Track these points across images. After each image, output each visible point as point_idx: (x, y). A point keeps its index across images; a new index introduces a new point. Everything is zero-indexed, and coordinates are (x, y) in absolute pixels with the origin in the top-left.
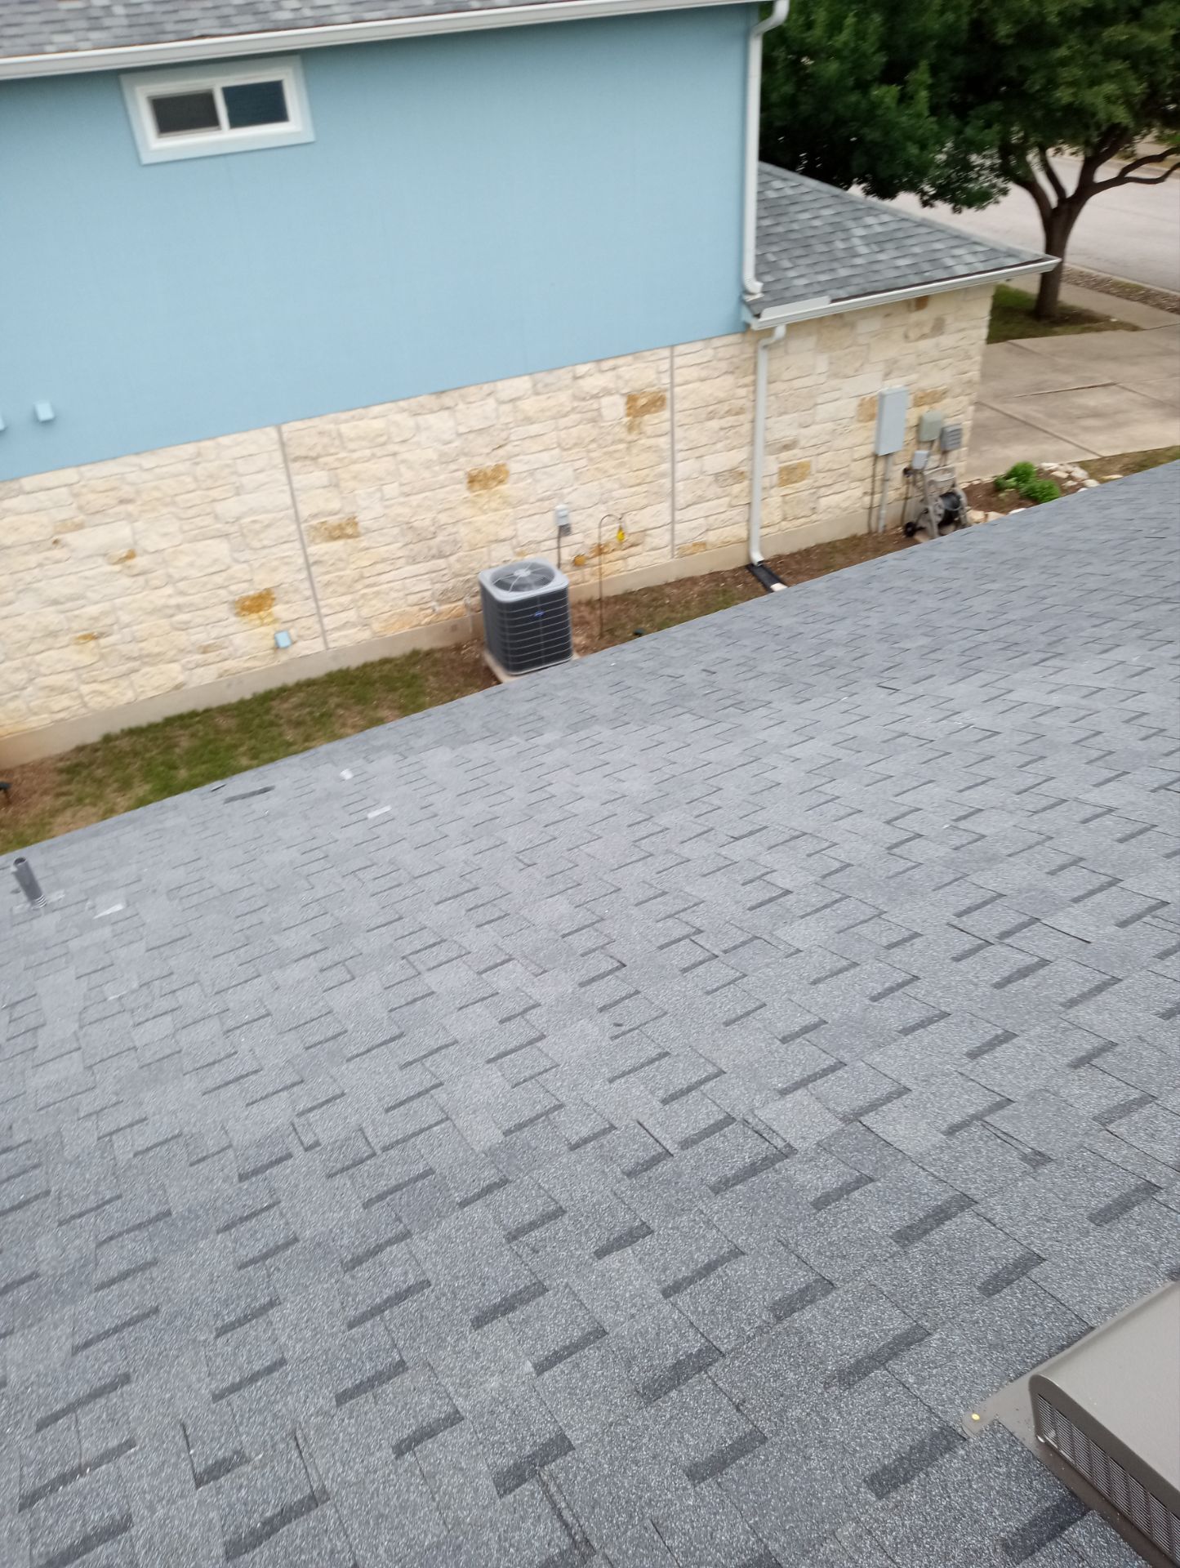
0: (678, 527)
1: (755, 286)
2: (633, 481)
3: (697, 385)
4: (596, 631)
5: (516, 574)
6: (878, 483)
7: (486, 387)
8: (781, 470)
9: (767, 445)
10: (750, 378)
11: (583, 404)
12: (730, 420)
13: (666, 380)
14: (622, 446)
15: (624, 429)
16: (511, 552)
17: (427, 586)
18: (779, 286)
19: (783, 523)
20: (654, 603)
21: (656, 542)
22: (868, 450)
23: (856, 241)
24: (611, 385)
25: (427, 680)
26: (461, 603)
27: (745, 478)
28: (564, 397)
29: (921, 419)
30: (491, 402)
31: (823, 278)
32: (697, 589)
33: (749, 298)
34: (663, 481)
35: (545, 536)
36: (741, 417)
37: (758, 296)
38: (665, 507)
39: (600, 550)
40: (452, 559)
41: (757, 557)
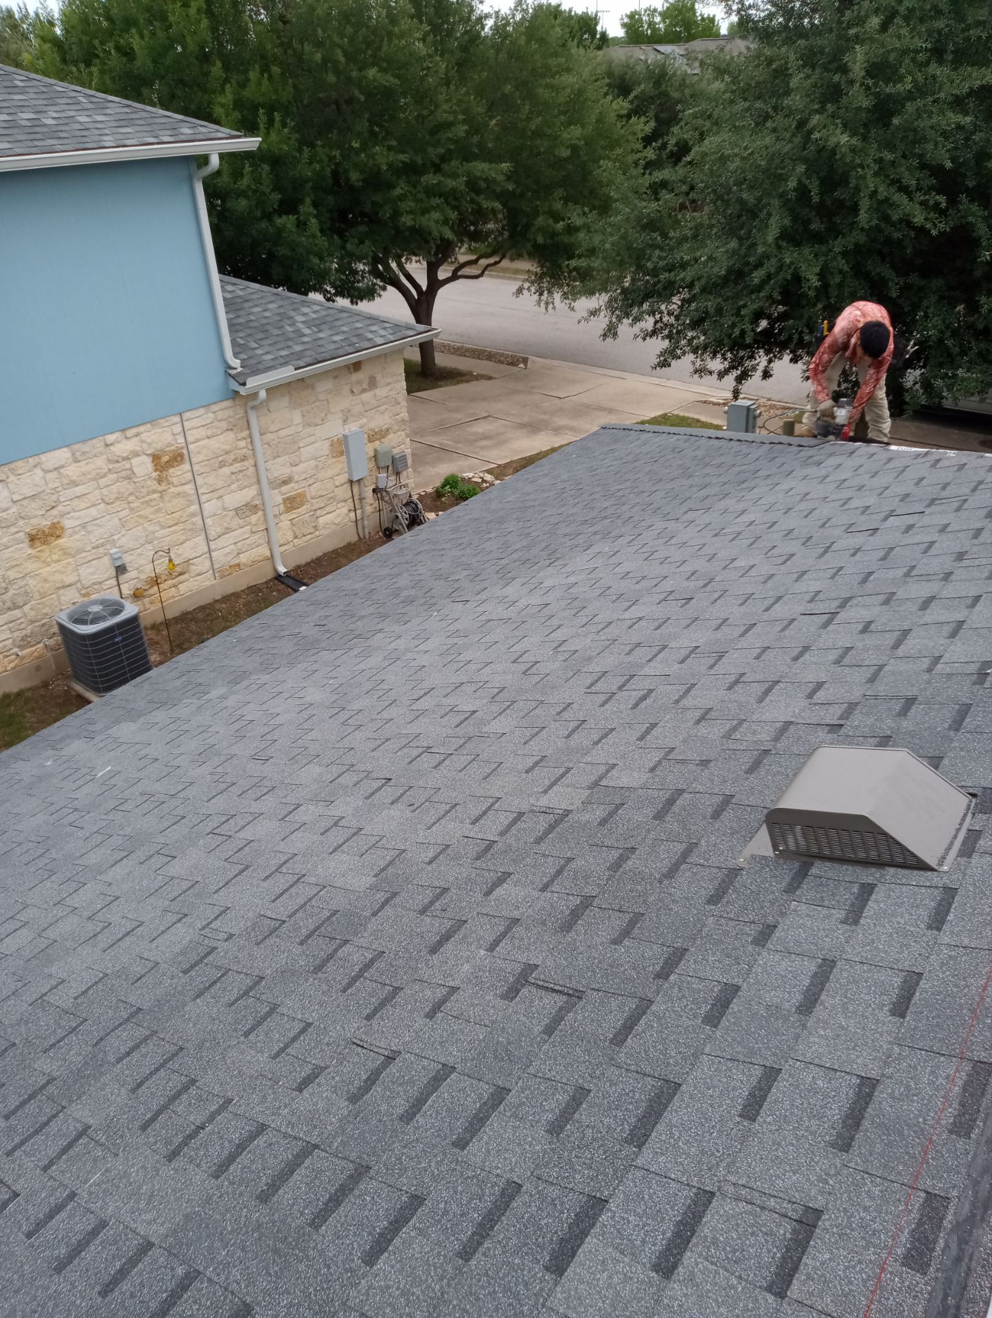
0: (213, 554)
1: (236, 363)
2: (171, 523)
3: (207, 441)
4: (166, 647)
5: (90, 610)
6: (357, 502)
7: (31, 460)
8: (284, 500)
9: (270, 483)
10: (247, 432)
11: (117, 465)
12: (238, 466)
13: (181, 440)
14: (156, 496)
15: (155, 482)
16: (78, 595)
17: (7, 635)
18: (253, 361)
19: (295, 541)
20: (209, 618)
21: (200, 568)
22: (344, 478)
23: (300, 326)
24: (138, 449)
25: (25, 717)
26: (41, 645)
27: (259, 509)
28: (100, 462)
29: (376, 451)
30: (38, 471)
31: (283, 353)
32: (241, 601)
33: (234, 372)
34: (194, 519)
35: (106, 576)
36: (246, 463)
37: (239, 369)
38: (201, 539)
39: (156, 581)
40: (26, 608)
41: (282, 569)
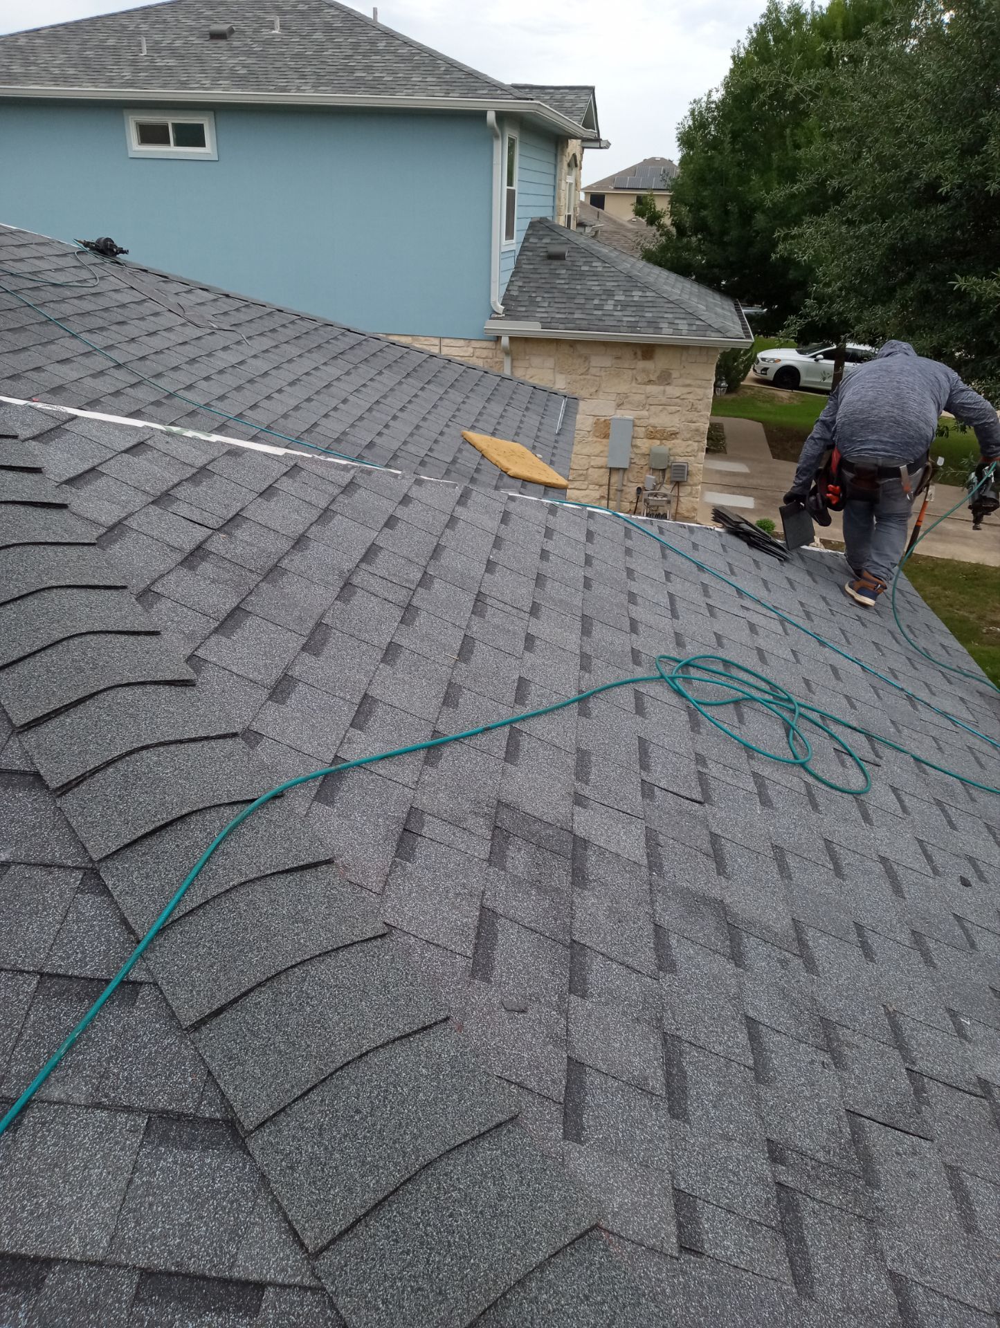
1: (499, 308)
6: (613, 492)
18: (523, 314)
22: (604, 461)
29: (652, 450)
33: (495, 316)
37: (502, 315)
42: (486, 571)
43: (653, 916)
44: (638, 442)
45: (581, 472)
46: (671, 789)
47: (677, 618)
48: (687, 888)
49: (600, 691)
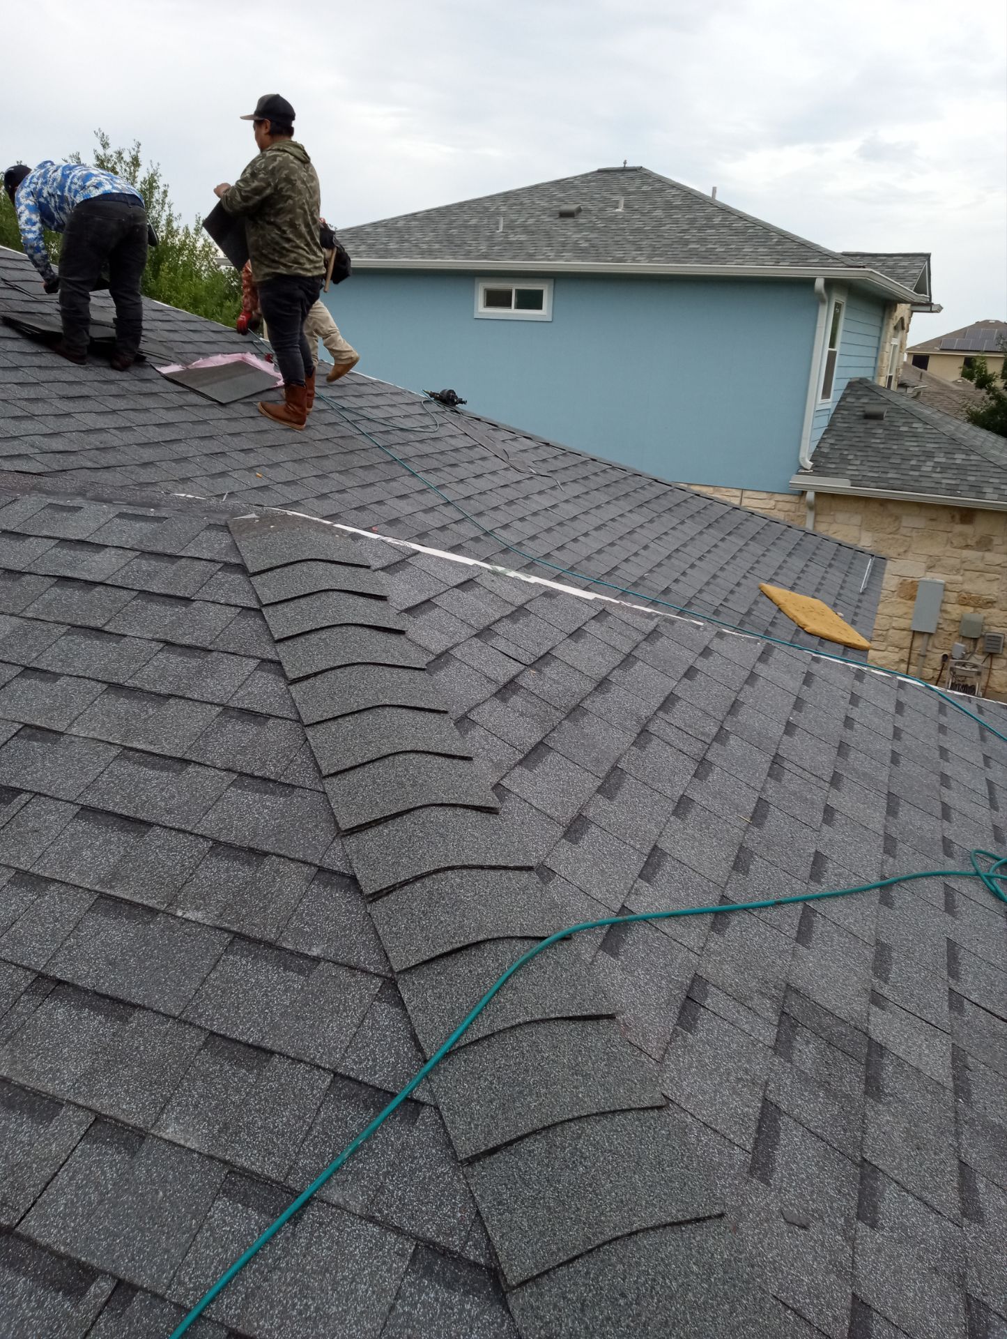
1: (807, 464)
6: (915, 656)
18: (832, 471)
22: (908, 623)
29: (964, 617)
33: (802, 471)
37: (810, 471)
42: (785, 733)
43: (957, 1150)
44: (948, 607)
45: (880, 632)
46: (983, 1005)
47: (997, 809)
48: (1000, 1126)
49: (905, 880)
